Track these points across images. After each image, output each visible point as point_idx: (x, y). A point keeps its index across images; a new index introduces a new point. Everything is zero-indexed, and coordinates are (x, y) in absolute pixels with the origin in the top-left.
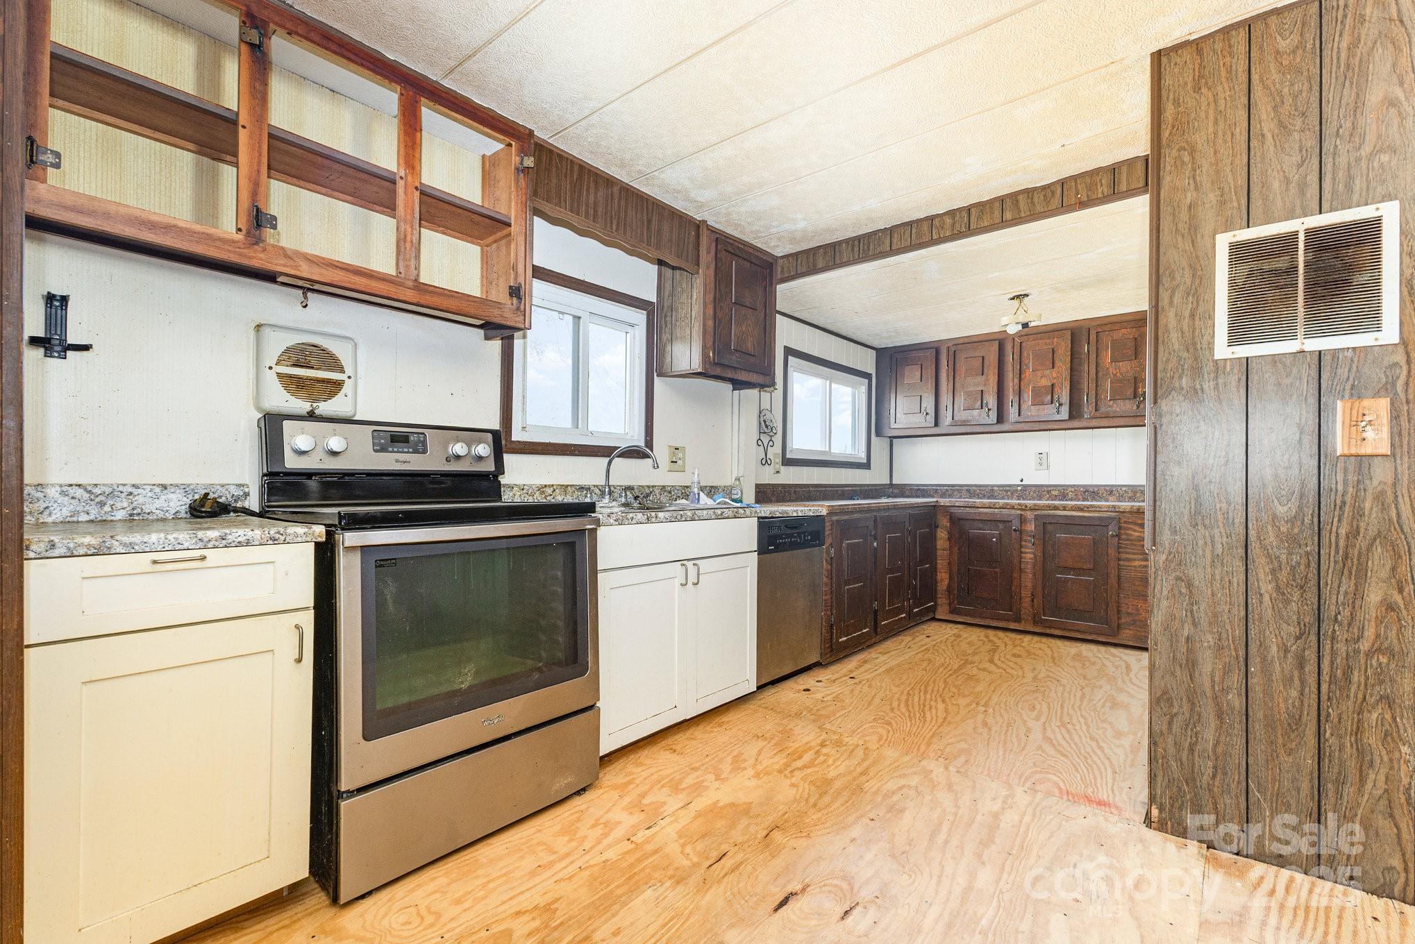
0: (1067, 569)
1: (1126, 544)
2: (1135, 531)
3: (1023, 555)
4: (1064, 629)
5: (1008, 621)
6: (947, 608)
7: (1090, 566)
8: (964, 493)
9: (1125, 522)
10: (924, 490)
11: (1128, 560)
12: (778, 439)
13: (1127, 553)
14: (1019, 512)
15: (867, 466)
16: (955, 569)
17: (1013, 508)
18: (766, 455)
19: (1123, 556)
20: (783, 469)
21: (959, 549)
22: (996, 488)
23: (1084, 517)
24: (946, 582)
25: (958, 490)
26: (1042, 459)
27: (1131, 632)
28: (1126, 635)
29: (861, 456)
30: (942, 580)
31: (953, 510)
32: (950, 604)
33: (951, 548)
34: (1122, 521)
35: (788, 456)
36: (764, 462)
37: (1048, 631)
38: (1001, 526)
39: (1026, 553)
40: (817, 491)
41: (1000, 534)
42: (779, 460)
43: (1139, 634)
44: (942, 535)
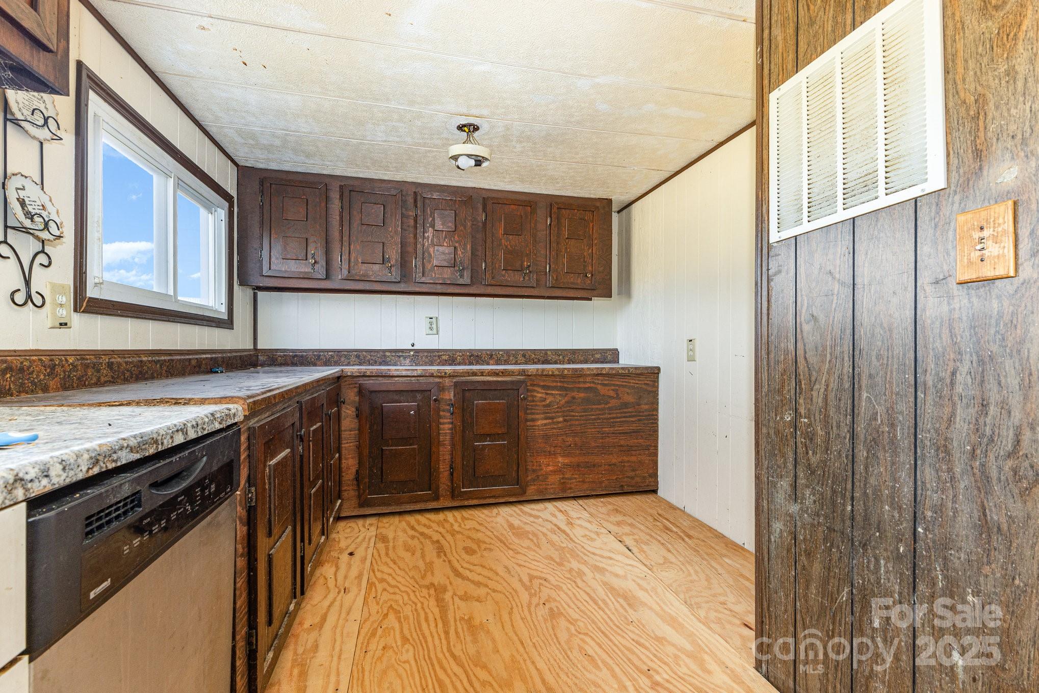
0: (483, 437)
1: (532, 405)
2: (538, 392)
3: (441, 426)
4: (481, 498)
5: (426, 501)
6: (354, 502)
7: (504, 430)
8: (353, 359)
9: (531, 385)
10: (302, 356)
11: (533, 420)
12: (63, 253)
13: (533, 414)
14: (437, 380)
15: (227, 323)
16: (366, 452)
17: (432, 376)
18: (28, 283)
19: (530, 417)
20: (78, 320)
21: (370, 428)
22: (388, 354)
23: (498, 381)
24: (353, 470)
25: (346, 356)
26: (433, 324)
27: (535, 487)
28: (531, 491)
29: (220, 309)
30: (348, 468)
31: (362, 381)
32: (359, 497)
33: (360, 429)
34: (528, 384)
35: (92, 292)
36: (20, 298)
37: (466, 503)
38: (419, 396)
39: (444, 424)
40: (156, 362)
41: (418, 405)
42: (67, 299)
43: (541, 487)
44: (348, 412)
